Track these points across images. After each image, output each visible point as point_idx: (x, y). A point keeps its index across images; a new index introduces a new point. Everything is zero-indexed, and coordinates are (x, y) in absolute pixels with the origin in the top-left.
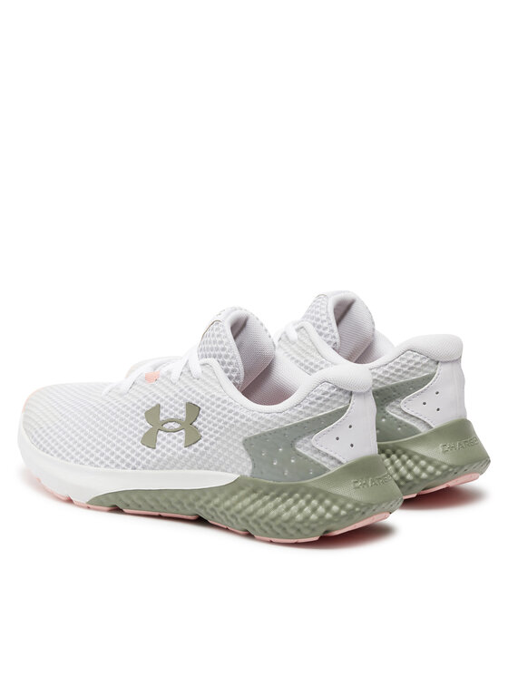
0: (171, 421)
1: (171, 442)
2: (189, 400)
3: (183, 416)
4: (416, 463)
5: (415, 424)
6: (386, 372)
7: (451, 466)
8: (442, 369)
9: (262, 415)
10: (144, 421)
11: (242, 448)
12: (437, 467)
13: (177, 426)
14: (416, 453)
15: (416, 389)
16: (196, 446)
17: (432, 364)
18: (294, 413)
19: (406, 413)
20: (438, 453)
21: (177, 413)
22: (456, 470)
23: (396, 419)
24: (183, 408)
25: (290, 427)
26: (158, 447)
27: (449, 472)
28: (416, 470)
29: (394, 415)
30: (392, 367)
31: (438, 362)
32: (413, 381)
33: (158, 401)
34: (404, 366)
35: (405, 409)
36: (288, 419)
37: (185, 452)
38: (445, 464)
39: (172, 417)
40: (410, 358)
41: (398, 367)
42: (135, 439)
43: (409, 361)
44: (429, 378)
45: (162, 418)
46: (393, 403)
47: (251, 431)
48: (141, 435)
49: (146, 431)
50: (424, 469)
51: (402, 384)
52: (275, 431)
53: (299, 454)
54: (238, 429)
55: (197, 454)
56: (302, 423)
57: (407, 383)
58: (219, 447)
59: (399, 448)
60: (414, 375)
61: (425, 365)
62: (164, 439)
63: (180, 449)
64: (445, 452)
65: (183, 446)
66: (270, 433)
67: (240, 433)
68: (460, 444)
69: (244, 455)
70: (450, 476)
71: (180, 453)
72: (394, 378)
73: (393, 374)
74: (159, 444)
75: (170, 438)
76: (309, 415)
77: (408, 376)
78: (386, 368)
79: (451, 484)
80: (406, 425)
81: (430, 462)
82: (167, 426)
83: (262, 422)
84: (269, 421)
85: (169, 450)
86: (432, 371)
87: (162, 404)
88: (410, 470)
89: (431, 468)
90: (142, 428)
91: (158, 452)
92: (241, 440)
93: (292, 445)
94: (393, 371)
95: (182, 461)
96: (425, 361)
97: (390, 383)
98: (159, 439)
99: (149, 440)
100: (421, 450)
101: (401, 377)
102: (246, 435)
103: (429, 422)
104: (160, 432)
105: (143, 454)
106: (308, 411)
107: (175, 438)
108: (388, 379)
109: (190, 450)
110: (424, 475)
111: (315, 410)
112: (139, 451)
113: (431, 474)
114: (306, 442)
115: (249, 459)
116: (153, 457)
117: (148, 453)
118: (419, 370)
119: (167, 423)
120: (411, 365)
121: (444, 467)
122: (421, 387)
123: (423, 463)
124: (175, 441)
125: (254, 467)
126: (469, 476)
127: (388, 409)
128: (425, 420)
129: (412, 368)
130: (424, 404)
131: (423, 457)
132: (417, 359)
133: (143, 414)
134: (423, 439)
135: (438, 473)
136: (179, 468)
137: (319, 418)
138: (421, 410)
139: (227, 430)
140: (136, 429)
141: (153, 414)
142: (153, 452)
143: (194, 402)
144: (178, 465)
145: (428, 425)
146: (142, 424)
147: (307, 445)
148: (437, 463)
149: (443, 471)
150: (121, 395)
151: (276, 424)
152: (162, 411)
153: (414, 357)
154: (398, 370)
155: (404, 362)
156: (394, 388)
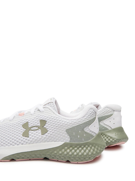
0: (34, 127)
1: (36, 134)
2: (41, 119)
3: (39, 125)
4: (107, 138)
5: (107, 127)
6: (100, 113)
7: (117, 139)
8: (115, 113)
9: (72, 121)
10: (22, 128)
11: (66, 133)
12: (113, 139)
13: (37, 128)
14: (107, 135)
15: (108, 118)
16: (46, 134)
17: (112, 111)
18: (83, 119)
19: (105, 124)
20: (114, 135)
21: (36, 124)
22: (119, 140)
23: (102, 126)
24: (39, 122)
25: (83, 124)
26: (30, 136)
27: (116, 141)
28: (107, 140)
29: (102, 125)
30: (101, 112)
31: (114, 111)
32: (107, 116)
33: (27, 121)
34: (105, 111)
35: (105, 123)
36: (82, 121)
37: (42, 137)
38: (115, 138)
39: (34, 125)
40: (107, 109)
41: (103, 112)
42: (20, 135)
43: (106, 110)
44: (111, 115)
45: (30, 126)
46: (102, 121)
47: (69, 126)
48: (22, 133)
49: (24, 131)
50: (109, 140)
51: (104, 116)
52: (78, 126)
53: (86, 133)
54: (64, 126)
55: (47, 137)
56: (86, 122)
57: (106, 116)
58: (56, 133)
59: (103, 133)
60: (107, 114)
61: (111, 111)
62: (32, 133)
63: (39, 136)
64: (115, 135)
65: (41, 135)
66: (76, 126)
67: (64, 127)
68: (120, 133)
69: (66, 135)
70: (117, 142)
71: (40, 137)
72: (102, 115)
73: (102, 114)
74: (30, 135)
75: (35, 133)
76: (88, 119)
77: (105, 114)
78: (100, 112)
79: (117, 144)
80: (105, 127)
81: (111, 138)
82: (32, 129)
83: (73, 123)
84: (75, 122)
85: (35, 137)
86: (113, 113)
87: (29, 122)
88: (105, 140)
89: (111, 140)
90: (22, 130)
91: (30, 138)
92: (65, 130)
93: (83, 130)
94: (102, 113)
95: (41, 140)
96: (111, 110)
97: (101, 116)
98: (30, 134)
99: (26, 135)
100: (109, 134)
101: (104, 114)
102: (67, 128)
103: (111, 127)
104: (30, 131)
105: (24, 140)
106: (88, 118)
107: (37, 132)
108: (100, 115)
109: (44, 136)
110: (109, 141)
111: (90, 118)
112: (22, 139)
113: (111, 141)
114: (87, 128)
115: (68, 137)
116: (29, 140)
117: (26, 139)
118: (109, 112)
119: (32, 128)
120: (107, 111)
121: (115, 139)
122: (109, 117)
123: (109, 138)
124: (37, 134)
125: (71, 139)
126: (122, 142)
127: (100, 123)
128: (110, 126)
129: (107, 112)
130: (110, 122)
131: (109, 136)
132: (108, 110)
133: (22, 126)
134: (110, 131)
135: (113, 141)
136: (44, 142)
137: (91, 120)
138: (109, 124)
139: (60, 127)
140: (19, 131)
141: (26, 125)
142: (28, 138)
143: (44, 119)
144: (44, 141)
145: (111, 128)
146: (22, 129)
147: (88, 129)
148: (113, 138)
149: (115, 140)
150: (10, 121)
151: (78, 123)
152: (29, 124)
153: (108, 109)
154: (103, 113)
155: (105, 110)
156: (102, 117)
